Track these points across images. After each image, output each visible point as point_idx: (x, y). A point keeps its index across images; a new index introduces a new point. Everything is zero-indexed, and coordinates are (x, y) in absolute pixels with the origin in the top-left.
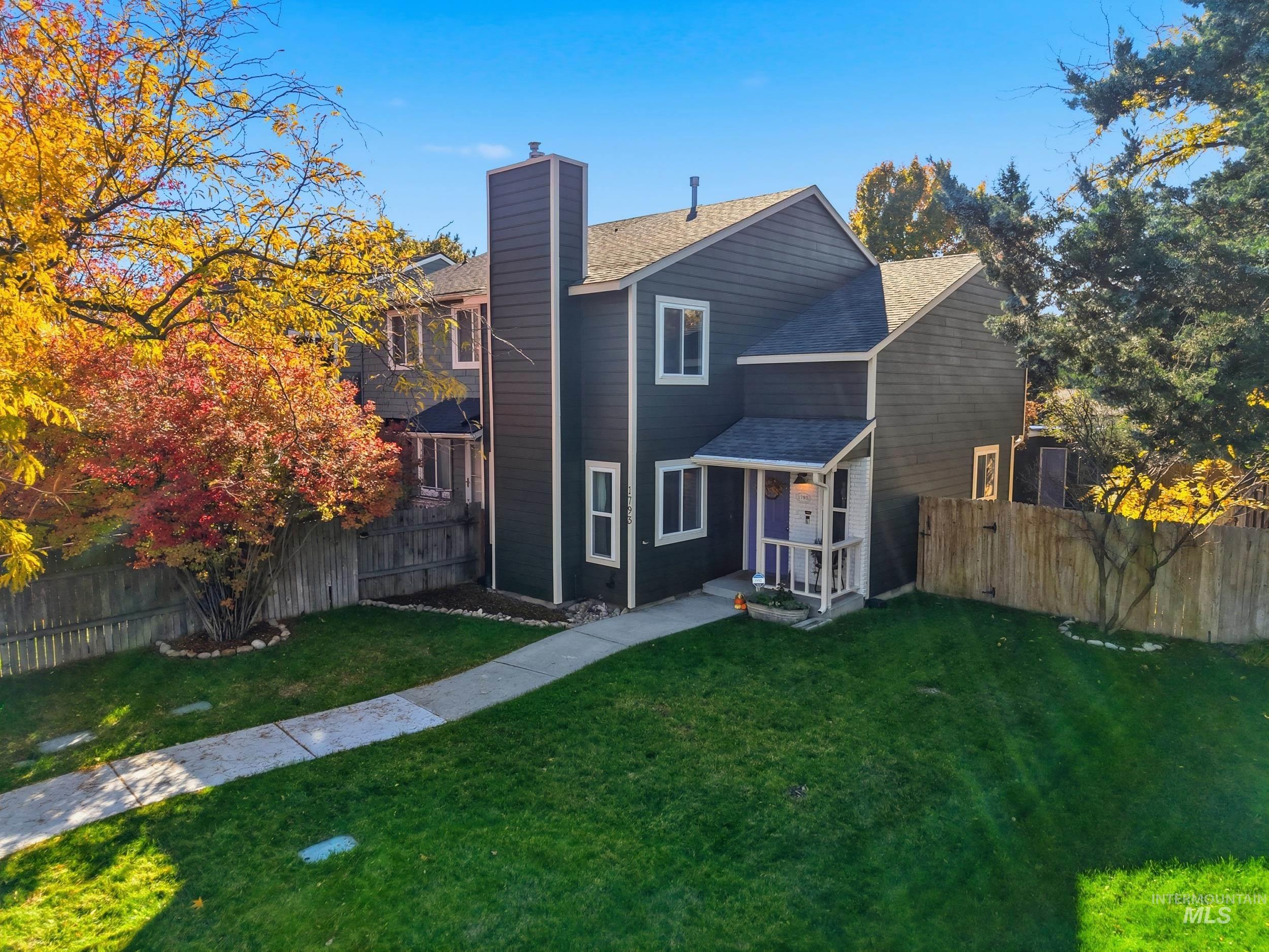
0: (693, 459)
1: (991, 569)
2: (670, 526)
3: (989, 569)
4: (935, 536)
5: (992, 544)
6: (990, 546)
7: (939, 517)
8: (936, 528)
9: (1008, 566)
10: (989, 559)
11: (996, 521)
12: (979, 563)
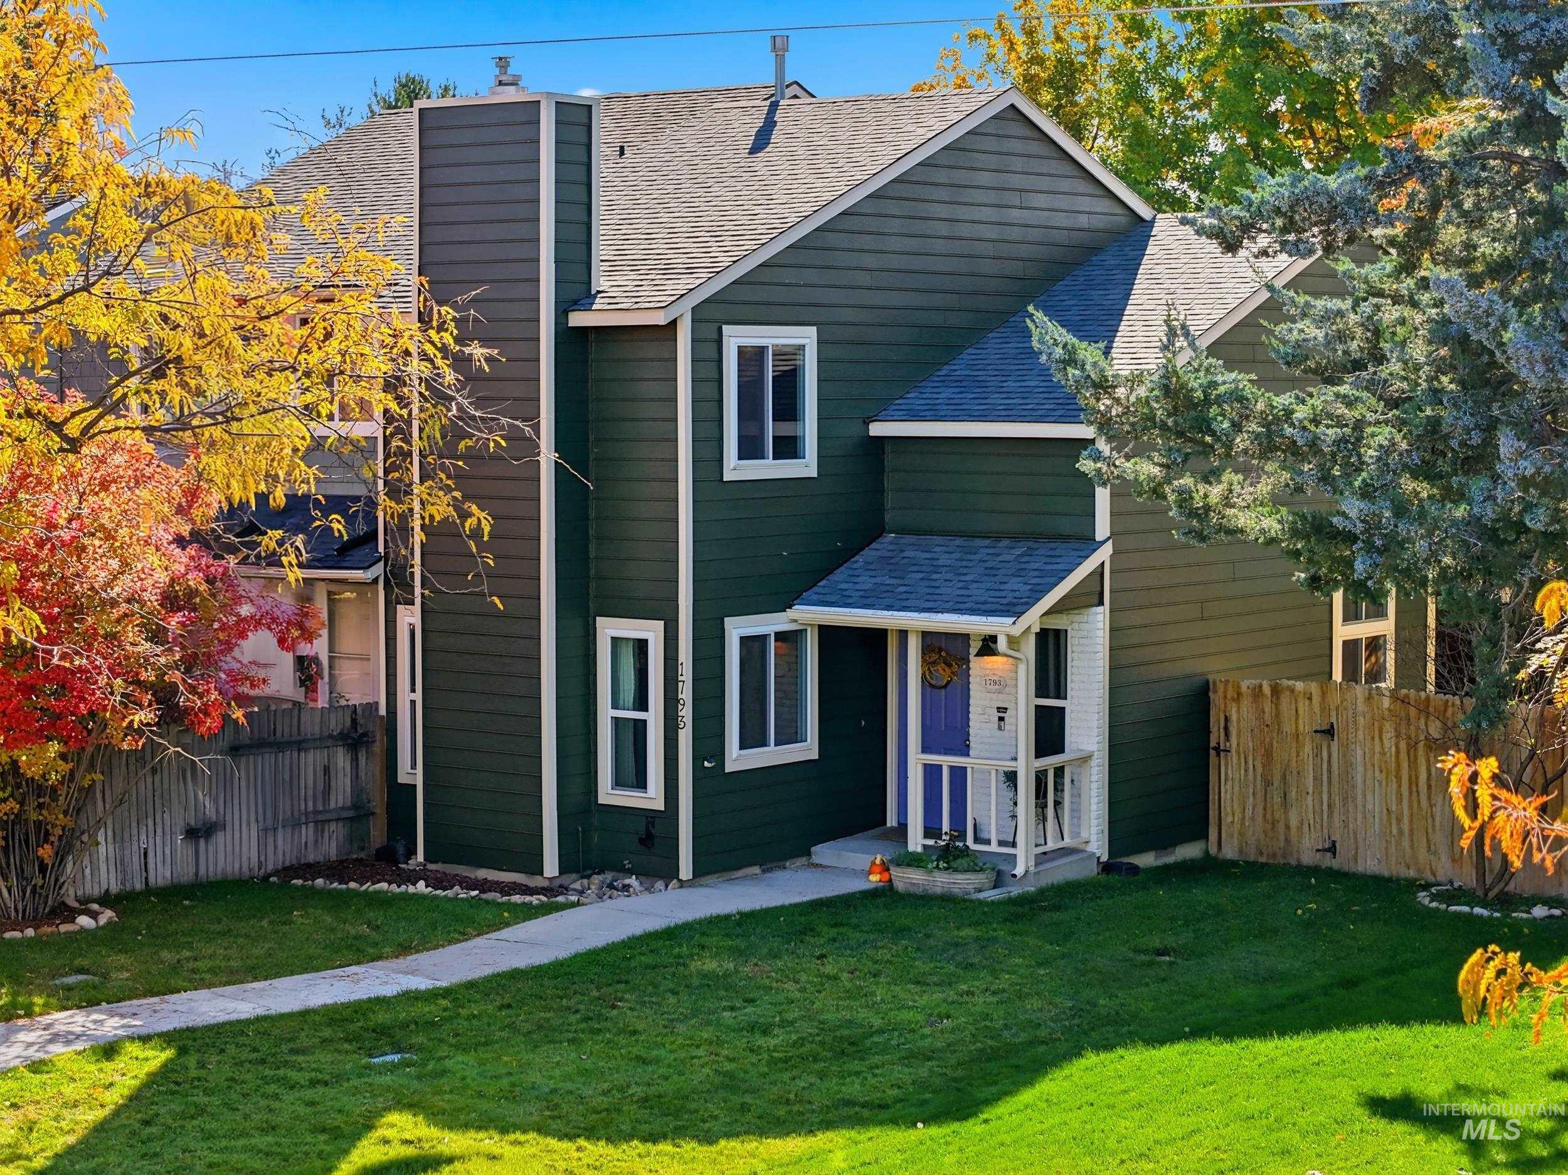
0: (791, 613)
1: (1329, 806)
2: (752, 737)
3: (1325, 807)
4: (1238, 753)
5: (1329, 761)
6: (1325, 766)
7: (1242, 716)
8: (1239, 736)
9: (1354, 799)
10: (1325, 788)
11: (1333, 720)
12: (1310, 798)
